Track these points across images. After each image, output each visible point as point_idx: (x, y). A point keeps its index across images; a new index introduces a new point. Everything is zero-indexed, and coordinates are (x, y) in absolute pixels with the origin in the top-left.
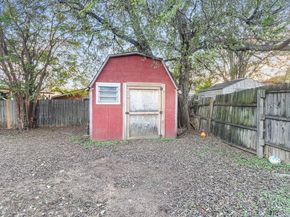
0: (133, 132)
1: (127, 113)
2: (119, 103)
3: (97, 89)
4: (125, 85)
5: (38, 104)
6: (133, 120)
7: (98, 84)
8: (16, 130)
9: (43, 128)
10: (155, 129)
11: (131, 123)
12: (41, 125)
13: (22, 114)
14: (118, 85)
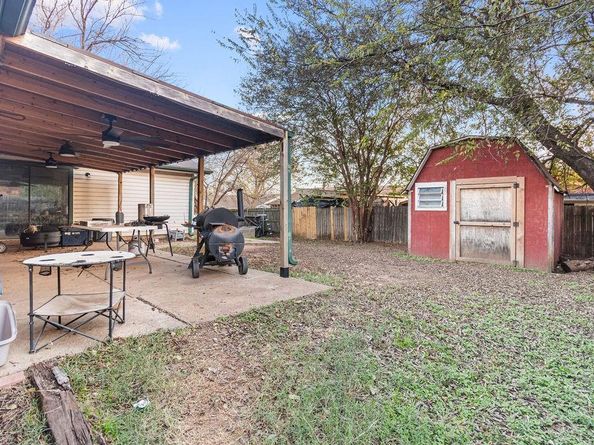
0: (466, 251)
1: (456, 223)
2: (446, 209)
3: (417, 191)
4: (453, 183)
5: (373, 213)
6: (466, 233)
7: (419, 185)
8: (352, 243)
9: (377, 243)
10: (505, 251)
11: (463, 237)
12: (376, 240)
13: (357, 224)
14: (444, 184)
